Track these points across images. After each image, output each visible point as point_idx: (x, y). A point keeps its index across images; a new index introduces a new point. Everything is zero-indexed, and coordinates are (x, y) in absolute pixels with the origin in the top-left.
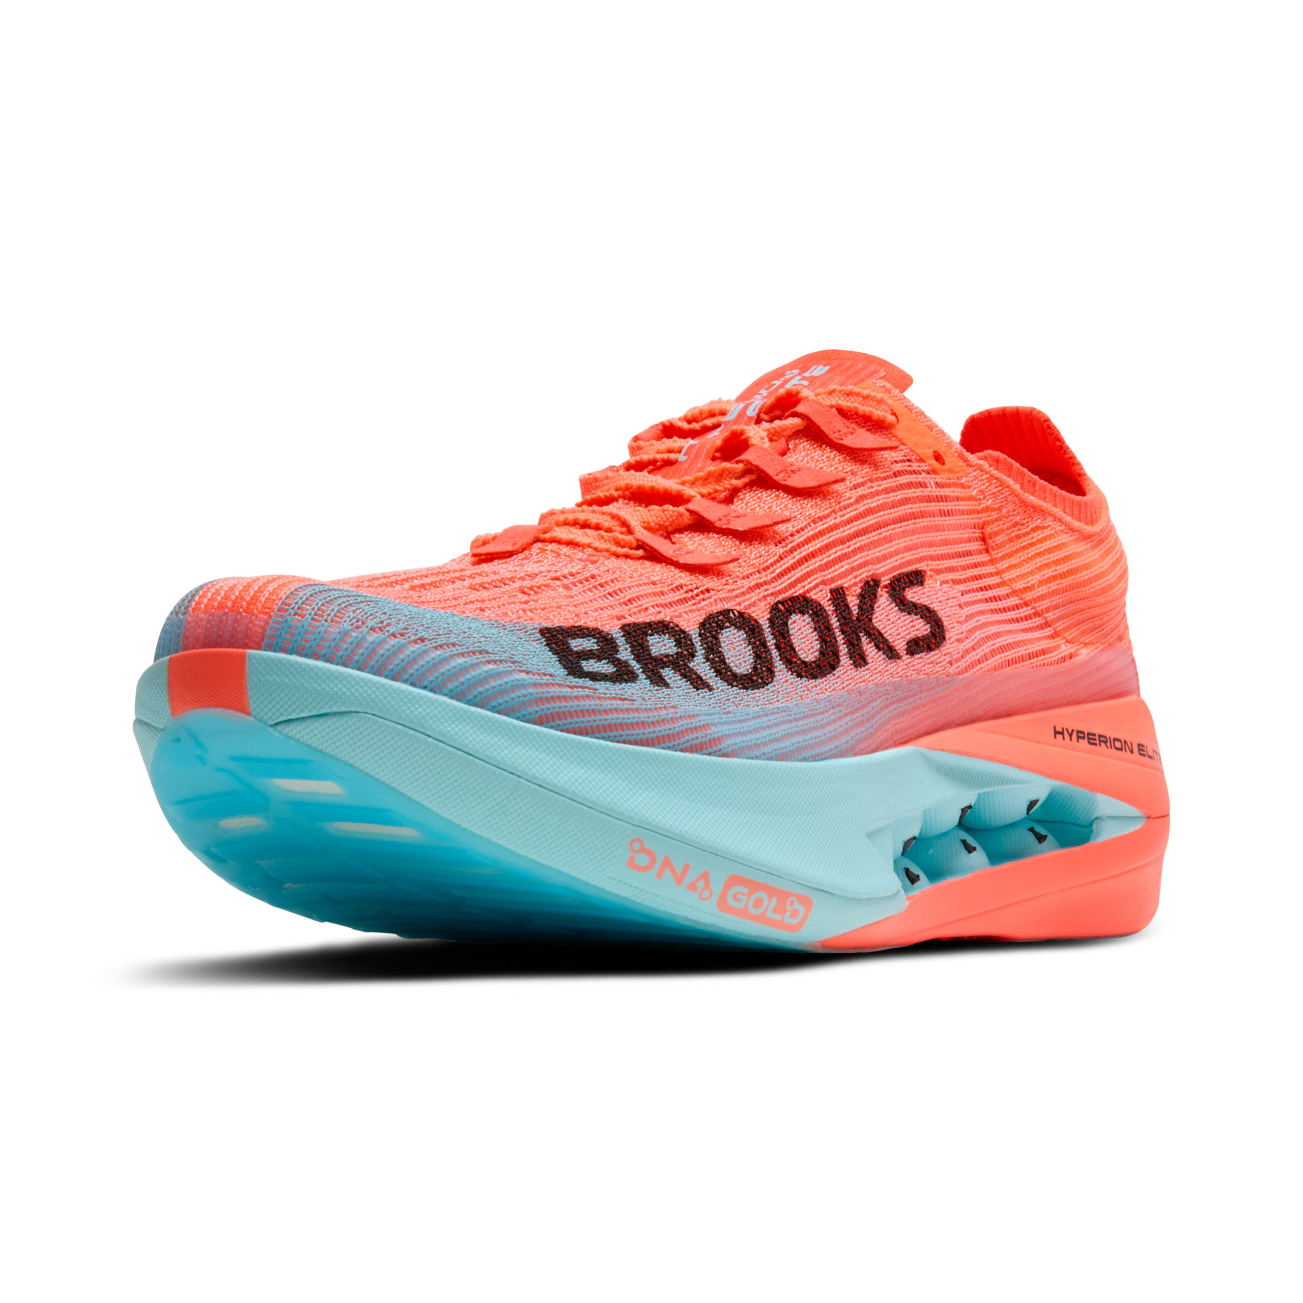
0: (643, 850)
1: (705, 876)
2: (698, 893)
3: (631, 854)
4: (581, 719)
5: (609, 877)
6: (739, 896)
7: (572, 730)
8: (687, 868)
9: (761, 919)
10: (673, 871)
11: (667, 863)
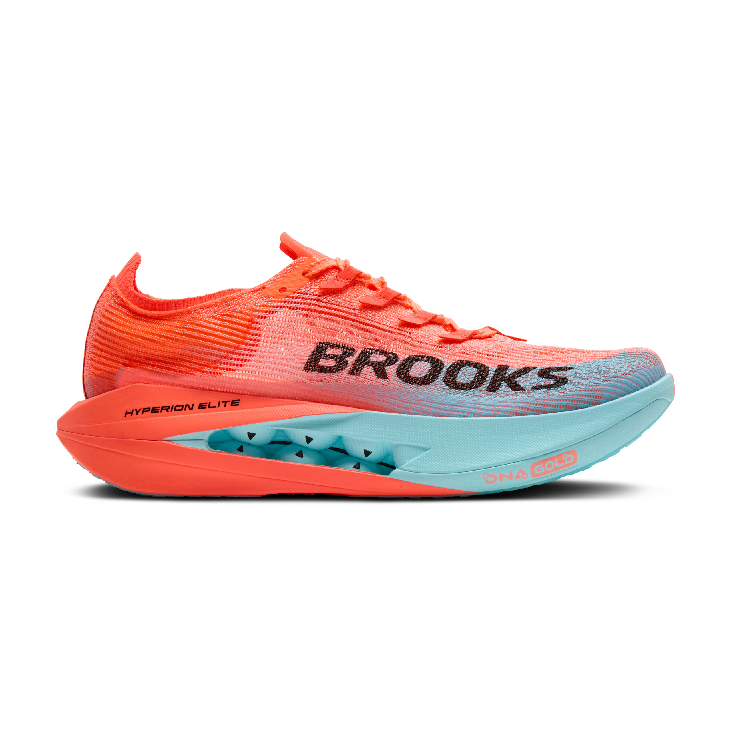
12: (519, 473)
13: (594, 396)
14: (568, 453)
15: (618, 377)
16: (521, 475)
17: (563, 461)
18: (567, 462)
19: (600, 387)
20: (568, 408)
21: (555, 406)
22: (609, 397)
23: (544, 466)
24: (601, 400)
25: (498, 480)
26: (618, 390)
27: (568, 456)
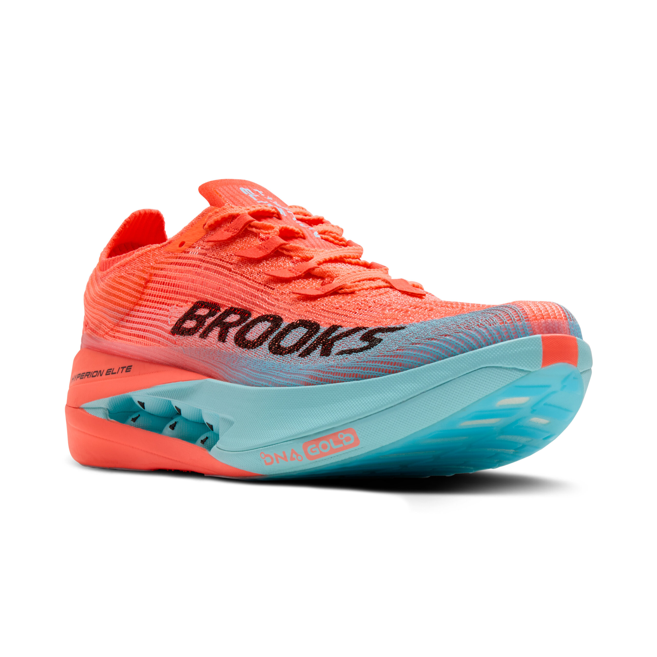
12: (292, 454)
13: (392, 363)
14: (344, 431)
15: (432, 339)
16: (294, 456)
17: (341, 442)
18: (346, 444)
19: (404, 352)
20: (359, 377)
21: (345, 374)
22: (411, 364)
23: (317, 446)
24: (401, 367)
25: (275, 461)
26: (425, 355)
27: (345, 436)
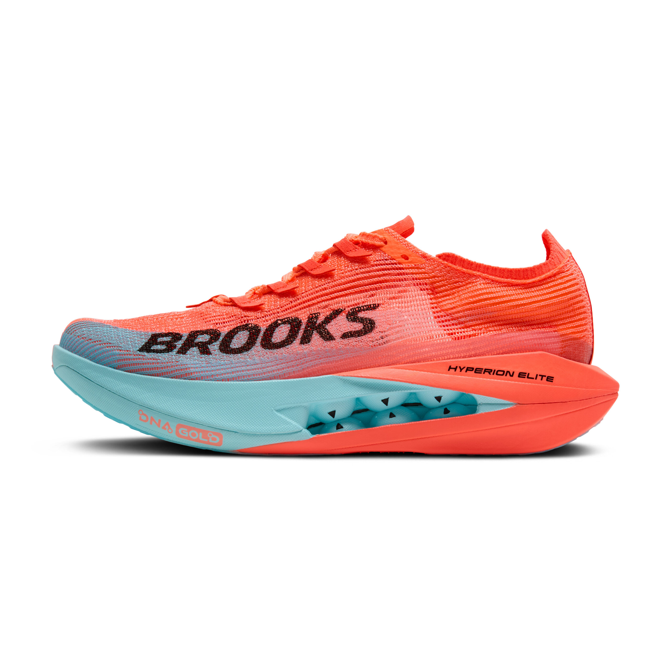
0: (143, 414)
1: (167, 424)
2: (167, 430)
3: (140, 416)
4: (154, 371)
5: (136, 424)
6: (184, 432)
7: (152, 375)
8: (160, 421)
9: (198, 440)
10: (155, 422)
11: (152, 419)
